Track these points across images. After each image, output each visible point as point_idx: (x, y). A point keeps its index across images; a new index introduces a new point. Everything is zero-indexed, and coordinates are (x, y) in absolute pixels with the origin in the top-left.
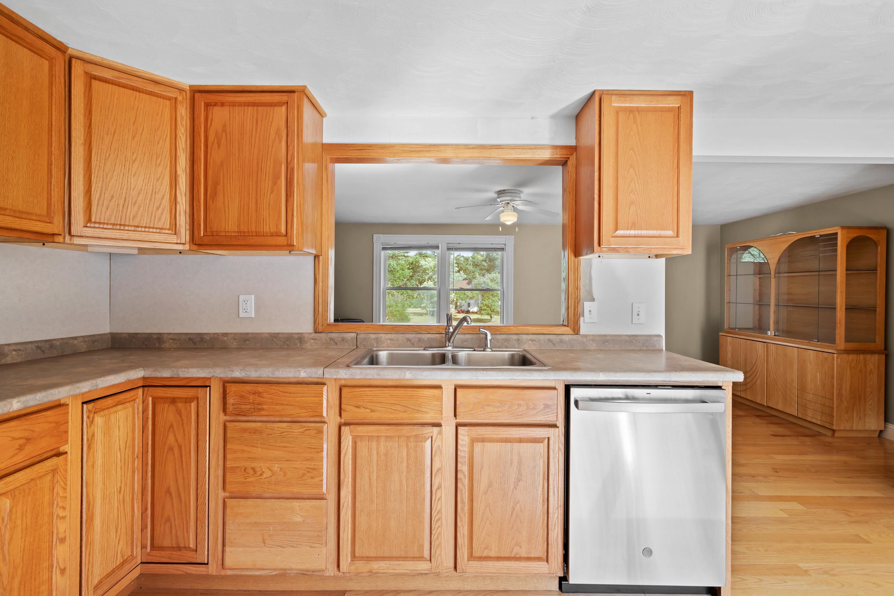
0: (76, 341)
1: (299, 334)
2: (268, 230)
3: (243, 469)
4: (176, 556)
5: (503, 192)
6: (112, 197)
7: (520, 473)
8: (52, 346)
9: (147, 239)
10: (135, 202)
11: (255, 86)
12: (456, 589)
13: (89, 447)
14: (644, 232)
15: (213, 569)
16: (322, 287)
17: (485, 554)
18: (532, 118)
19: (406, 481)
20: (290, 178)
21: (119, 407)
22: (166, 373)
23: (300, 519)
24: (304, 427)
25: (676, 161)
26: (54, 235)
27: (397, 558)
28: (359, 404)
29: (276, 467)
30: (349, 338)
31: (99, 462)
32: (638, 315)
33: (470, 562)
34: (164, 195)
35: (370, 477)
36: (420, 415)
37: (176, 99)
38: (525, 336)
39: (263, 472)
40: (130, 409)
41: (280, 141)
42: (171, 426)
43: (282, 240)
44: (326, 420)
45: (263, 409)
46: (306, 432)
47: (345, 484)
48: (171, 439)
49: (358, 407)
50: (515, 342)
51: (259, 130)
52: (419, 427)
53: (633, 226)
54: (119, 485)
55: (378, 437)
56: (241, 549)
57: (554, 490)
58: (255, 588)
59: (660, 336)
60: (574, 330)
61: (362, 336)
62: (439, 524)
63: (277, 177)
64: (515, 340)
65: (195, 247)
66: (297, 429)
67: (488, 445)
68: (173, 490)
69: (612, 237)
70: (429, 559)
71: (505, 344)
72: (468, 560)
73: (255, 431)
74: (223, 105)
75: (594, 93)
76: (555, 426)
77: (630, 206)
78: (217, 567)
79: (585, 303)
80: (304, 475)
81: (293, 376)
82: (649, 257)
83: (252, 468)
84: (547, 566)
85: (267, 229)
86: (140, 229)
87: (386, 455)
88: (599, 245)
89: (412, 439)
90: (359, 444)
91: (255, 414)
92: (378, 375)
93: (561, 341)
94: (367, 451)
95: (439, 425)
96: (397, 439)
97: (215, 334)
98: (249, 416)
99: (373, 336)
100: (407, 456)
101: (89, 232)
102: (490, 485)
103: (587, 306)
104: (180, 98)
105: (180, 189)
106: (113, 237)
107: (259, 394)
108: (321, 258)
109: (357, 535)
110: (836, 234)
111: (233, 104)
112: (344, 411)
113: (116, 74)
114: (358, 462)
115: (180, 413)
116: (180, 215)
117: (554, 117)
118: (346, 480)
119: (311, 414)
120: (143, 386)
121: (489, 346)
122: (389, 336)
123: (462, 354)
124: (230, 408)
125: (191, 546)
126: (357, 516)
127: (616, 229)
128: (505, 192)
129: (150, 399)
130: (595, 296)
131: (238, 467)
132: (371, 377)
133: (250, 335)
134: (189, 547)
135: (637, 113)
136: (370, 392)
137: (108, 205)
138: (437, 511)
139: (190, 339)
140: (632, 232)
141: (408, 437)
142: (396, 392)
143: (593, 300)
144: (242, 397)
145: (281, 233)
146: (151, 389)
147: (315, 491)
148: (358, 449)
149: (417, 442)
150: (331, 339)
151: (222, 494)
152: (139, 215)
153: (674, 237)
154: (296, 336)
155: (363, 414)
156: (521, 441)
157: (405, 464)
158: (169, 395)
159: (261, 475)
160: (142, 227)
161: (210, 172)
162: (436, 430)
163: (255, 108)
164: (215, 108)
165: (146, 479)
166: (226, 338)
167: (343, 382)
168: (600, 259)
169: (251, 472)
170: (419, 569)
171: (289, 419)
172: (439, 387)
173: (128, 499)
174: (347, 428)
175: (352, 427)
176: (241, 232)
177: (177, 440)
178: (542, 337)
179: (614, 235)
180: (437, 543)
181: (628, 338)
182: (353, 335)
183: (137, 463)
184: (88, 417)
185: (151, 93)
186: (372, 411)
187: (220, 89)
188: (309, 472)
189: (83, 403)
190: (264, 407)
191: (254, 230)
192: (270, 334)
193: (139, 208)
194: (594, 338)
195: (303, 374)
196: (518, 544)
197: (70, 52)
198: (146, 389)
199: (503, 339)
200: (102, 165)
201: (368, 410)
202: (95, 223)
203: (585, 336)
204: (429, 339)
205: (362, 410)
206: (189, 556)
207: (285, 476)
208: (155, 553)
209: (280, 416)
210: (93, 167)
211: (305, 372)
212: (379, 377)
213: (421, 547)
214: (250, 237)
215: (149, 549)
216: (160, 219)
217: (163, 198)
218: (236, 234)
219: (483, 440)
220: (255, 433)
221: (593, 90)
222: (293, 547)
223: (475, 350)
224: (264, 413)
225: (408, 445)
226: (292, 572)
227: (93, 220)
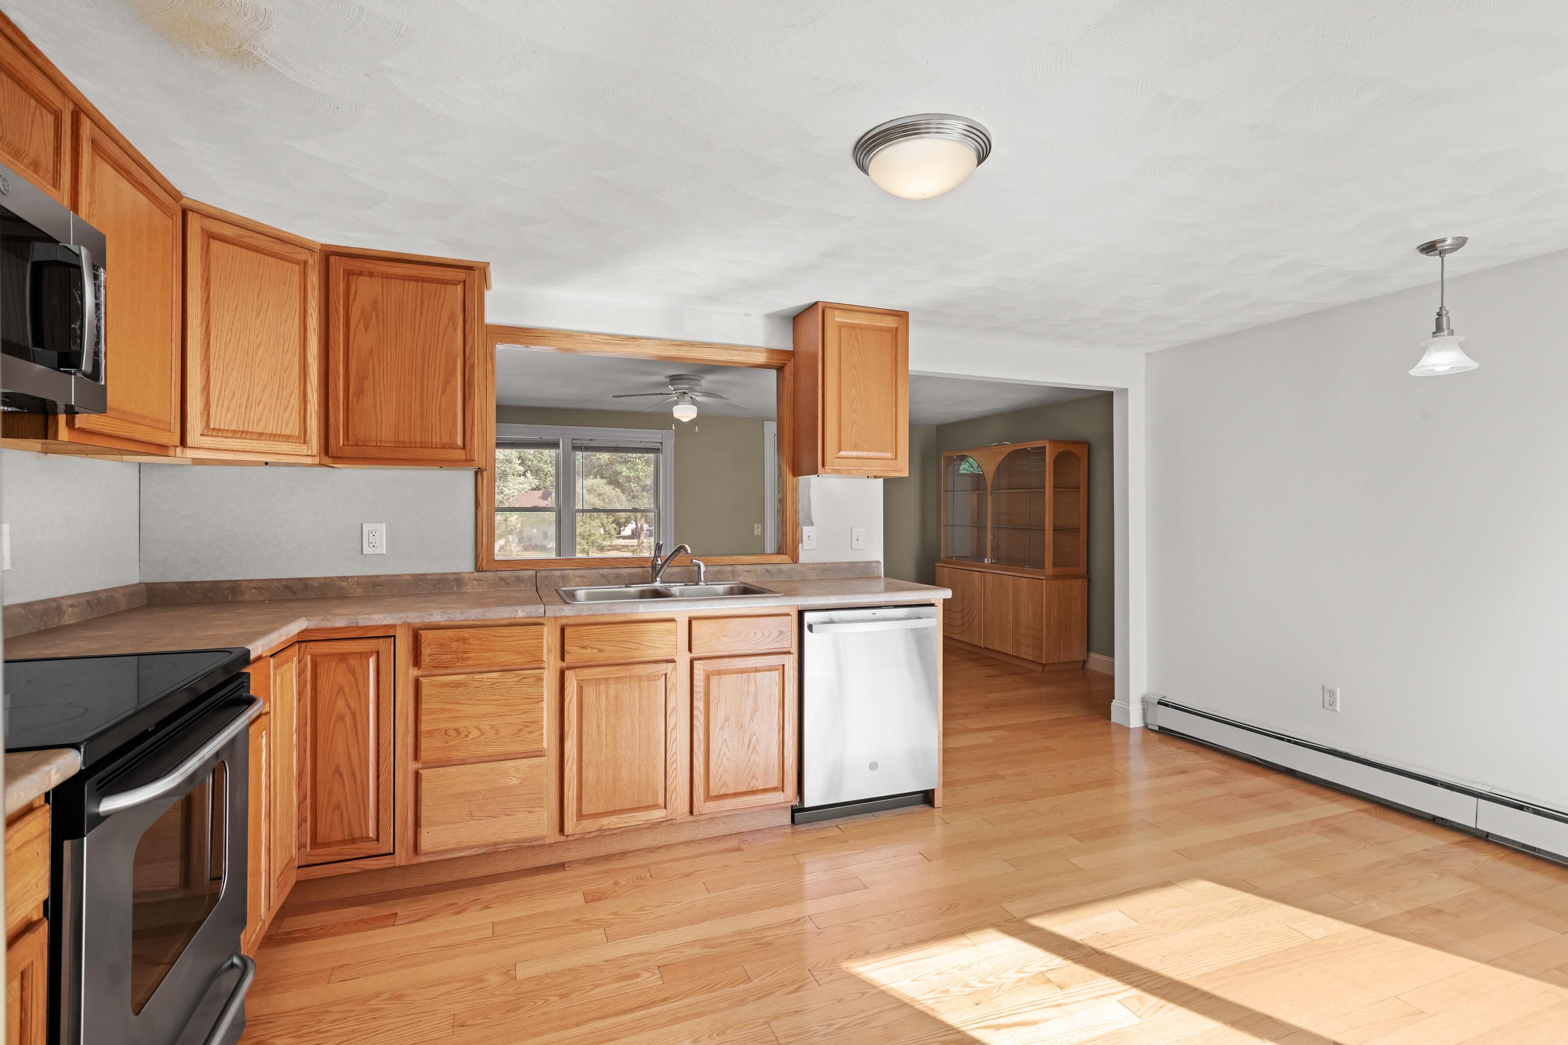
1: (455, 573)
2: (438, 441)
3: (444, 731)
4: (350, 850)
5: (678, 377)
6: (234, 394)
7: (756, 704)
9: (273, 450)
10: (260, 402)
11: (420, 256)
12: (688, 840)
14: (865, 454)
15: (400, 859)
16: (488, 511)
17: (721, 792)
18: (746, 315)
19: (639, 724)
20: (469, 377)
21: (288, 664)
22: (340, 623)
23: (515, 781)
24: (521, 675)
25: (894, 382)
27: (629, 810)
28: (585, 643)
29: (485, 725)
30: (526, 577)
31: (278, 731)
32: (857, 540)
33: (707, 803)
34: (292, 392)
35: (598, 724)
36: (653, 652)
37: (305, 262)
38: (740, 567)
39: (470, 732)
40: (292, 671)
41: (455, 330)
42: (341, 689)
43: (454, 455)
44: (545, 665)
45: (469, 658)
46: (522, 681)
47: (570, 735)
48: (341, 705)
49: (584, 647)
50: (729, 574)
51: (424, 313)
52: (652, 665)
53: (856, 447)
55: (606, 679)
56: (442, 827)
57: (789, 718)
58: (448, 880)
59: (879, 562)
60: (792, 559)
61: (543, 573)
62: (674, 766)
63: (450, 376)
64: (730, 572)
65: (327, 460)
66: (511, 678)
67: (725, 678)
68: (344, 769)
69: (836, 458)
70: (663, 805)
71: (719, 577)
72: (704, 801)
73: (458, 685)
74: (371, 275)
75: (817, 303)
76: (789, 653)
77: (853, 426)
78: (407, 855)
79: (804, 528)
80: (520, 730)
81: (508, 616)
82: (868, 477)
83: (455, 730)
84: (783, 795)
85: (436, 439)
86: (264, 437)
87: (616, 697)
88: (823, 466)
89: (644, 679)
90: (585, 689)
91: (458, 664)
92: (609, 610)
93: (780, 571)
94: (595, 696)
95: (673, 661)
96: (628, 680)
97: (326, 578)
98: (451, 668)
99: (557, 573)
100: (639, 697)
101: (208, 441)
102: (727, 719)
103: (806, 530)
104: (311, 262)
105: (311, 383)
106: (235, 448)
107: (464, 640)
108: (485, 473)
109: (584, 791)
110: (1044, 448)
111: (388, 276)
112: (568, 653)
113: (238, 231)
114: (585, 708)
115: (353, 673)
116: (311, 418)
117: (770, 316)
118: (571, 731)
119: (530, 659)
120: (298, 642)
121: (702, 579)
122: (579, 572)
123: (676, 589)
124: (425, 659)
125: (371, 835)
126: (584, 770)
127: (840, 451)
128: (682, 377)
129: (309, 657)
130: (814, 520)
131: (437, 730)
132: (600, 613)
133: (382, 578)
134: (367, 837)
135: (859, 330)
136: (597, 630)
137: (229, 406)
138: (672, 753)
139: (287, 587)
140: (855, 454)
141: (639, 676)
142: (627, 628)
143: (812, 524)
144: (442, 645)
145: (456, 444)
146: (310, 645)
147: (534, 747)
148: (584, 695)
149: (650, 681)
150: (502, 579)
151: (413, 766)
152: (264, 419)
153: (893, 459)
154: (452, 577)
155: (590, 654)
156: (757, 670)
157: (637, 706)
158: (336, 651)
159: (467, 736)
160: (267, 434)
161: (353, 362)
162: (670, 665)
163: (420, 284)
164: (360, 278)
165: (305, 760)
166: (344, 584)
167: (564, 621)
168: (818, 478)
169: (454, 734)
170: (653, 818)
171: (499, 668)
172: (672, 620)
174: (572, 672)
175: (577, 670)
176: (399, 442)
177: (349, 706)
178: (759, 567)
179: (838, 456)
180: (673, 786)
181: (847, 565)
182: (532, 573)
183: (296, 739)
184: (275, 674)
185: (276, 256)
186: (601, 651)
187: (368, 253)
188: (526, 726)
189: (272, 657)
190: (471, 655)
191: (418, 439)
192: (412, 575)
193: (264, 409)
194: (814, 567)
195: (521, 613)
196: (754, 777)
197: (183, 202)
198: (304, 644)
199: (716, 571)
200: (222, 353)
201: (596, 651)
202: (214, 429)
203: (805, 565)
204: (629, 575)
205: (589, 651)
206: (370, 848)
207: (496, 734)
208: (317, 851)
209: (490, 664)
210: (212, 355)
211: (523, 611)
212: (610, 612)
213: (655, 794)
214: (413, 449)
215: (308, 848)
216: (287, 424)
217: (291, 395)
218: (393, 445)
219: (719, 673)
220: (458, 687)
221: (816, 301)
222: (508, 815)
223: (686, 585)
224: (471, 662)
225: (640, 685)
226: (505, 845)
227: (212, 426)
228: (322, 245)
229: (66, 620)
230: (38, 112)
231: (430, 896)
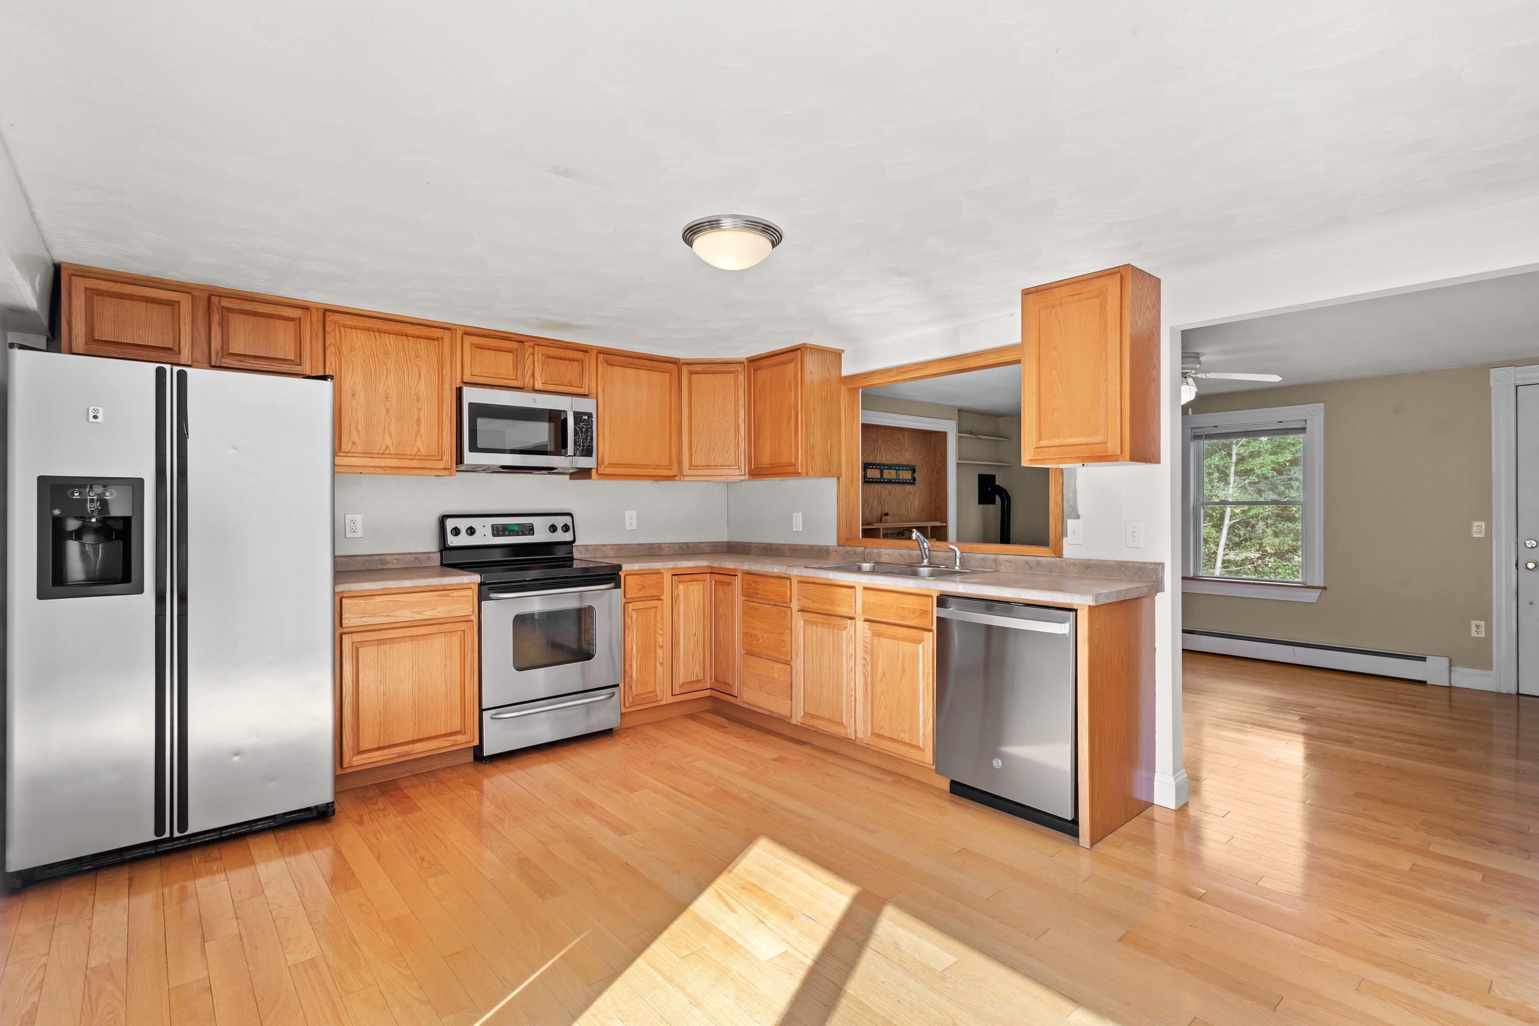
0: (703, 545)
1: (826, 546)
2: (785, 462)
3: (753, 635)
4: (725, 688)
6: (703, 447)
7: (904, 669)
8: (688, 547)
9: (722, 474)
10: (715, 449)
13: (676, 601)
14: (1069, 441)
15: (738, 702)
17: (882, 732)
19: (833, 660)
20: (797, 419)
21: (695, 583)
23: (777, 677)
26: (674, 476)
27: (828, 720)
28: (809, 596)
29: (765, 636)
30: (859, 552)
31: (682, 612)
32: (1134, 536)
33: (872, 737)
34: (731, 442)
35: (812, 653)
36: (839, 609)
37: (738, 370)
39: (760, 638)
40: (702, 586)
42: (722, 601)
43: (791, 469)
44: (790, 606)
46: (780, 613)
47: (800, 656)
48: (721, 609)
49: (806, 598)
51: (781, 384)
52: (840, 618)
53: (1057, 435)
54: (694, 631)
55: (817, 622)
56: (750, 690)
59: (1160, 564)
60: (1055, 553)
61: (868, 550)
62: (852, 699)
63: (790, 420)
65: (750, 477)
66: (776, 610)
67: (882, 639)
68: (723, 644)
69: (1036, 448)
70: (847, 727)
71: (983, 564)
72: (871, 735)
73: (756, 609)
74: (762, 368)
76: (930, 630)
77: (1053, 412)
78: (741, 701)
79: (1068, 520)
80: (778, 644)
81: (771, 571)
84: (923, 756)
86: (718, 468)
87: (821, 638)
89: (836, 628)
93: (1039, 563)
94: (810, 632)
95: (852, 618)
96: (828, 626)
97: (778, 544)
98: (754, 598)
99: (876, 551)
100: (833, 640)
101: (691, 472)
102: (884, 674)
103: (1071, 523)
104: (741, 369)
105: (741, 436)
106: (704, 474)
108: (841, 478)
109: (806, 696)
111: (768, 367)
112: (799, 600)
113: (704, 366)
114: (806, 640)
115: (725, 593)
116: (741, 454)
118: (800, 653)
119: (782, 600)
120: (710, 572)
122: (888, 551)
124: (745, 591)
125: (731, 683)
126: (805, 681)
127: (1040, 441)
129: (713, 581)
130: (1080, 512)
131: (748, 633)
132: (811, 575)
133: (797, 547)
134: (729, 684)
135: (1059, 307)
136: (812, 587)
137: (701, 454)
138: (850, 688)
139: (765, 548)
140: (1057, 442)
141: (834, 625)
143: (1078, 517)
144: (751, 584)
145: (792, 463)
146: (714, 575)
147: (784, 658)
148: (806, 630)
149: (837, 631)
150: (847, 552)
151: (743, 651)
152: (717, 458)
153: (1103, 443)
154: (824, 548)
155: (808, 603)
156: (904, 639)
157: (832, 647)
158: (721, 578)
159: (759, 640)
160: (718, 466)
161: (756, 420)
162: (849, 622)
163: (777, 368)
164: (759, 371)
166: (784, 548)
167: (799, 579)
168: (1084, 468)
170: (840, 732)
171: (772, 603)
172: (853, 587)
173: (701, 643)
174: (800, 613)
176: (771, 464)
177: (724, 611)
179: (1038, 446)
180: (851, 714)
181: (1117, 564)
182: (862, 549)
183: (707, 622)
184: (675, 584)
185: (725, 372)
186: (813, 602)
188: (781, 643)
189: (672, 575)
190: (759, 592)
191: (778, 461)
192: (809, 546)
193: (717, 453)
194: (1081, 563)
195: (776, 570)
196: (902, 730)
197: (681, 361)
198: (711, 574)
199: (981, 559)
200: (697, 428)
201: (811, 601)
202: (694, 466)
203: (1068, 560)
205: (807, 600)
206: (729, 690)
207: (769, 643)
208: (716, 683)
209: (767, 599)
210: (692, 430)
212: (815, 576)
213: (842, 715)
214: (776, 467)
215: (713, 681)
216: (729, 459)
217: (730, 444)
218: (769, 466)
219: (880, 636)
222: (774, 696)
224: (759, 596)
225: (833, 632)
226: (776, 715)
227: (693, 465)
228: (747, 358)
229: (664, 552)
230: (570, 364)
231: (747, 728)
